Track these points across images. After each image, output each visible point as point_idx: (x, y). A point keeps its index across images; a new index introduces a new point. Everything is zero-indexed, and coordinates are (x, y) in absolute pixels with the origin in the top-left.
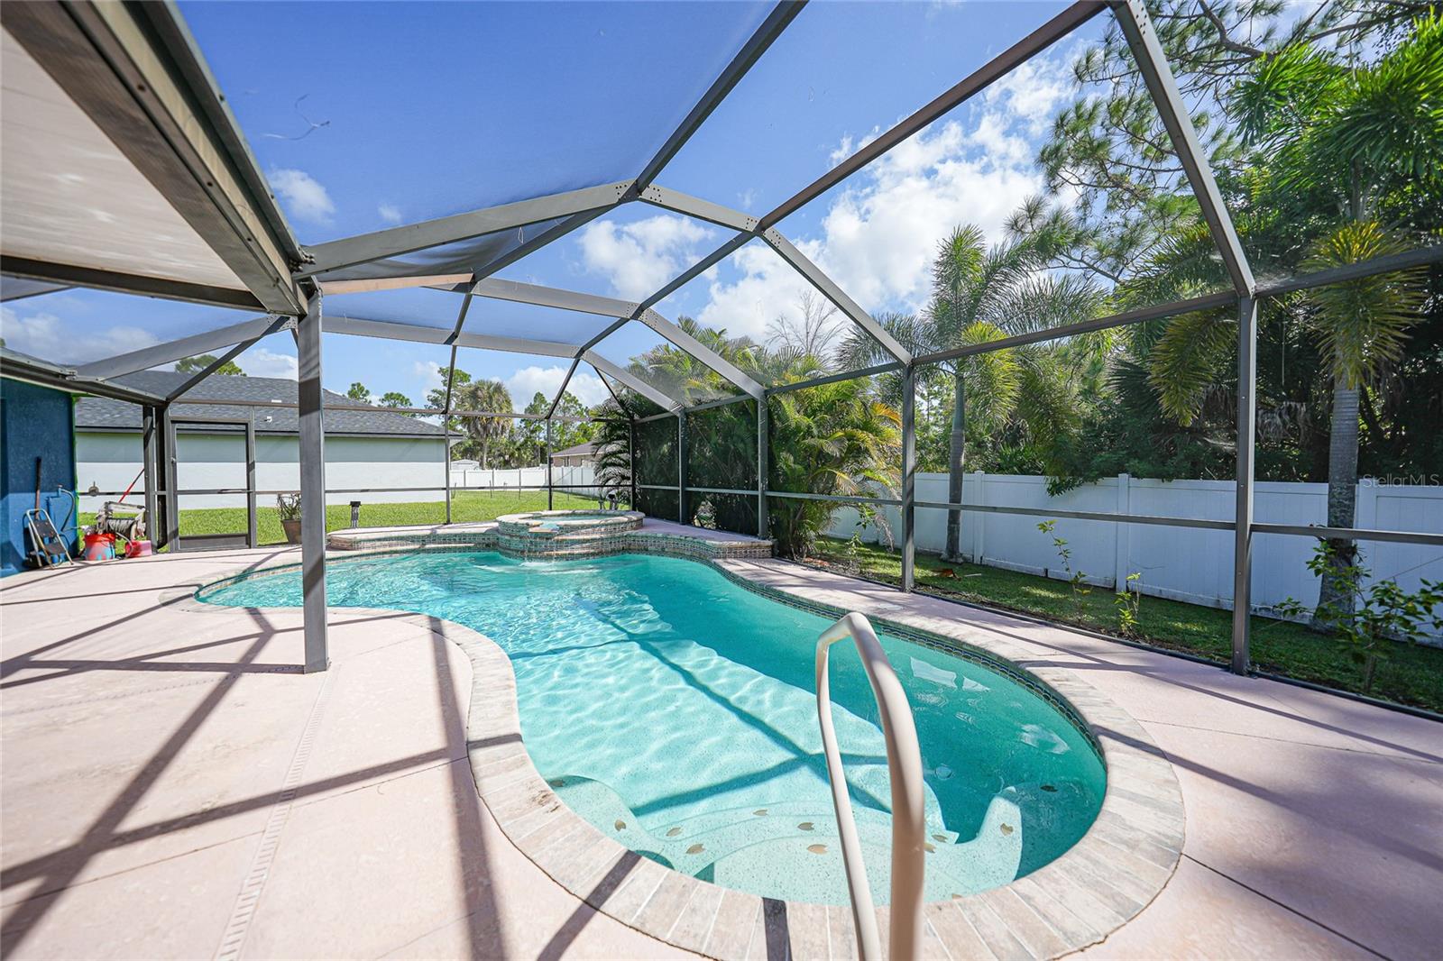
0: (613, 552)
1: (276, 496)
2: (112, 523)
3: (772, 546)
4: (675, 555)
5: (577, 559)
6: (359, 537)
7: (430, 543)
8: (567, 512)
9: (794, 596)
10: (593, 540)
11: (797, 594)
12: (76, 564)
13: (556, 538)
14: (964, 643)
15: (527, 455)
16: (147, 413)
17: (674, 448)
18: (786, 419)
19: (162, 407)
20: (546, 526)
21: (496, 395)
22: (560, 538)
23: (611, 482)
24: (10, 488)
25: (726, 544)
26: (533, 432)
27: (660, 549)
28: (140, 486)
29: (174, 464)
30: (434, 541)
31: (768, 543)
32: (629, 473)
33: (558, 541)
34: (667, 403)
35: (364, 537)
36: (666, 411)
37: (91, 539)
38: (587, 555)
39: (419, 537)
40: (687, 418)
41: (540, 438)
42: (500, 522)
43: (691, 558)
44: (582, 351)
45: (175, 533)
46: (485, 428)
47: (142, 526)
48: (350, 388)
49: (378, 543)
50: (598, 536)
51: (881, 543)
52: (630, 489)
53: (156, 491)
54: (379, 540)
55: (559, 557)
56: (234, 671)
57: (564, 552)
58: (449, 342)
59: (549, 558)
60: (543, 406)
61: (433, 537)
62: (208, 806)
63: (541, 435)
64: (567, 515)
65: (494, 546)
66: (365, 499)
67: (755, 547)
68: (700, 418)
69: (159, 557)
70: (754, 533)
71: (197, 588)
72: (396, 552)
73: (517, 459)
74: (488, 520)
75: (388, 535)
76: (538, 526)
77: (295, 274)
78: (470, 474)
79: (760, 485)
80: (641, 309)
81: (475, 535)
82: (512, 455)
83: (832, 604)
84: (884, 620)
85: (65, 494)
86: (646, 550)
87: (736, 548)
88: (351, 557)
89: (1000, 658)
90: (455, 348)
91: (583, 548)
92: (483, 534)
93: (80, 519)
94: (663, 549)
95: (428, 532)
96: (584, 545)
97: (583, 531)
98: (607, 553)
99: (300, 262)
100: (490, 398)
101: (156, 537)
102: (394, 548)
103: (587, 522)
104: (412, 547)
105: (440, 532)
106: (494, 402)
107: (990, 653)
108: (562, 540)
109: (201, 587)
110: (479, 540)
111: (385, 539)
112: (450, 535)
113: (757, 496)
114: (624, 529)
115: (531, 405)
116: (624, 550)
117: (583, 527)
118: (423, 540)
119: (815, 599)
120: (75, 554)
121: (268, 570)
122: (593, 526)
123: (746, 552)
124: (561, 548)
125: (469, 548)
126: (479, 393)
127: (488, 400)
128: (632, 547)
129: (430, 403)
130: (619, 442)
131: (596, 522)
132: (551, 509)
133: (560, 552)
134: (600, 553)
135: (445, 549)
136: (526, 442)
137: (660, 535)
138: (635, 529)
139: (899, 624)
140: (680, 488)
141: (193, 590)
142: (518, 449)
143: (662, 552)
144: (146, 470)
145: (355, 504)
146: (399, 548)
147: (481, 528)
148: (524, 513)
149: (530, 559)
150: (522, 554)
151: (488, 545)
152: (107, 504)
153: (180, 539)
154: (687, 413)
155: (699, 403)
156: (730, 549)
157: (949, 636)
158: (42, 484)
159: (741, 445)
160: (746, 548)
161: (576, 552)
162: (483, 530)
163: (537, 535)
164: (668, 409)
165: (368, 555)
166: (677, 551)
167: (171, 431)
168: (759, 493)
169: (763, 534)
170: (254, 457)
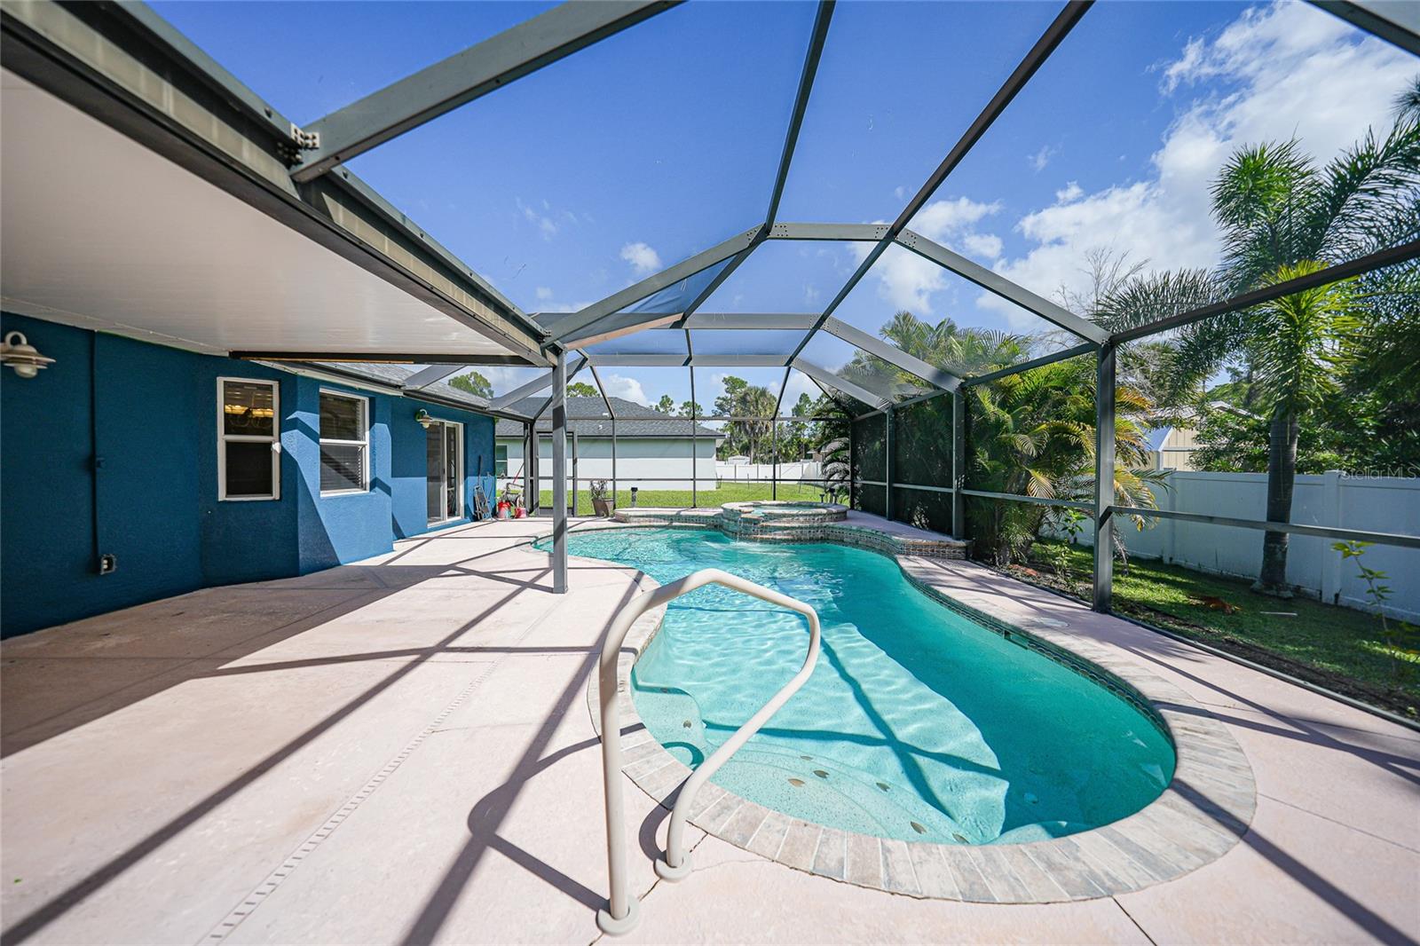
0: (812, 540)
1: (589, 482)
2: (509, 496)
3: (966, 548)
4: (867, 548)
5: (779, 543)
6: (630, 513)
7: (676, 521)
8: (783, 502)
9: (947, 596)
10: (793, 528)
11: (950, 595)
12: (494, 520)
13: (762, 523)
14: (1107, 671)
15: (793, 451)
16: (525, 428)
17: (883, 444)
18: (981, 411)
19: (533, 422)
20: (757, 513)
21: (761, 398)
22: (764, 524)
23: (836, 477)
24: (469, 473)
25: (910, 541)
26: (798, 430)
27: (854, 541)
28: (522, 475)
29: (537, 460)
30: (679, 521)
31: (962, 543)
32: (848, 467)
33: (763, 527)
34: (874, 401)
35: (632, 514)
36: (874, 409)
37: (501, 505)
38: (785, 541)
39: (669, 516)
40: (896, 414)
41: (804, 435)
42: (724, 509)
43: (880, 552)
44: (791, 360)
45: (537, 504)
46: (752, 429)
47: (522, 499)
48: (660, 400)
49: (642, 519)
50: (796, 525)
51: (1166, 560)
52: (850, 483)
53: (529, 478)
54: (643, 516)
55: (763, 541)
56: (524, 585)
57: (767, 536)
58: (686, 364)
59: (755, 540)
60: (807, 406)
61: (678, 517)
62: (480, 646)
63: (806, 433)
64: (783, 505)
65: (719, 528)
66: (641, 486)
67: (945, 547)
68: (905, 415)
69: (530, 519)
70: (949, 533)
71: (534, 539)
72: (653, 526)
73: (784, 455)
74: (716, 507)
75: (649, 513)
76: (750, 512)
77: (542, 344)
78: (742, 468)
79: (955, 482)
80: (823, 319)
81: (707, 517)
82: (780, 451)
83: (980, 609)
84: (1027, 633)
85: (490, 478)
86: (842, 541)
87: (922, 546)
88: (624, 528)
89: (1139, 693)
90: (692, 368)
91: (785, 535)
92: (713, 517)
93: (497, 493)
94: (857, 542)
95: (675, 513)
96: (785, 532)
97: (784, 519)
98: (806, 540)
99: (543, 337)
100: (757, 401)
101: (529, 506)
102: (652, 524)
103: (787, 511)
104: (663, 524)
105: (682, 513)
106: (760, 406)
107: (1131, 686)
108: (766, 527)
109: (538, 539)
110: (710, 521)
111: (647, 516)
112: (690, 516)
113: (952, 494)
114: (823, 521)
115: (797, 405)
116: (822, 540)
117: (784, 516)
118: (671, 518)
119: (966, 603)
120: (495, 514)
121: (576, 532)
122: (793, 515)
123: (933, 551)
124: (765, 533)
125: (703, 527)
126: (748, 398)
127: (754, 403)
128: (830, 537)
129: (716, 408)
130: (843, 439)
131: (795, 511)
132: (774, 499)
133: (765, 536)
134: (799, 540)
135: (686, 526)
136: (792, 439)
137: (854, 528)
138: (835, 521)
139: (1042, 639)
140: (887, 484)
141: (533, 540)
142: (785, 446)
143: (856, 544)
144: (524, 464)
145: (634, 490)
146: (655, 524)
147: (710, 512)
148: (744, 501)
149: (741, 540)
150: (735, 535)
151: (716, 526)
152: (508, 484)
153: (540, 508)
154: (895, 410)
155: (904, 399)
156: (915, 546)
157: (1092, 660)
158: (482, 471)
159: (941, 441)
160: (932, 546)
161: (778, 537)
162: (713, 514)
163: (747, 521)
164: (874, 406)
165: (635, 527)
166: (869, 545)
167: (536, 437)
168: (953, 491)
169: (956, 534)
170: (577, 455)
